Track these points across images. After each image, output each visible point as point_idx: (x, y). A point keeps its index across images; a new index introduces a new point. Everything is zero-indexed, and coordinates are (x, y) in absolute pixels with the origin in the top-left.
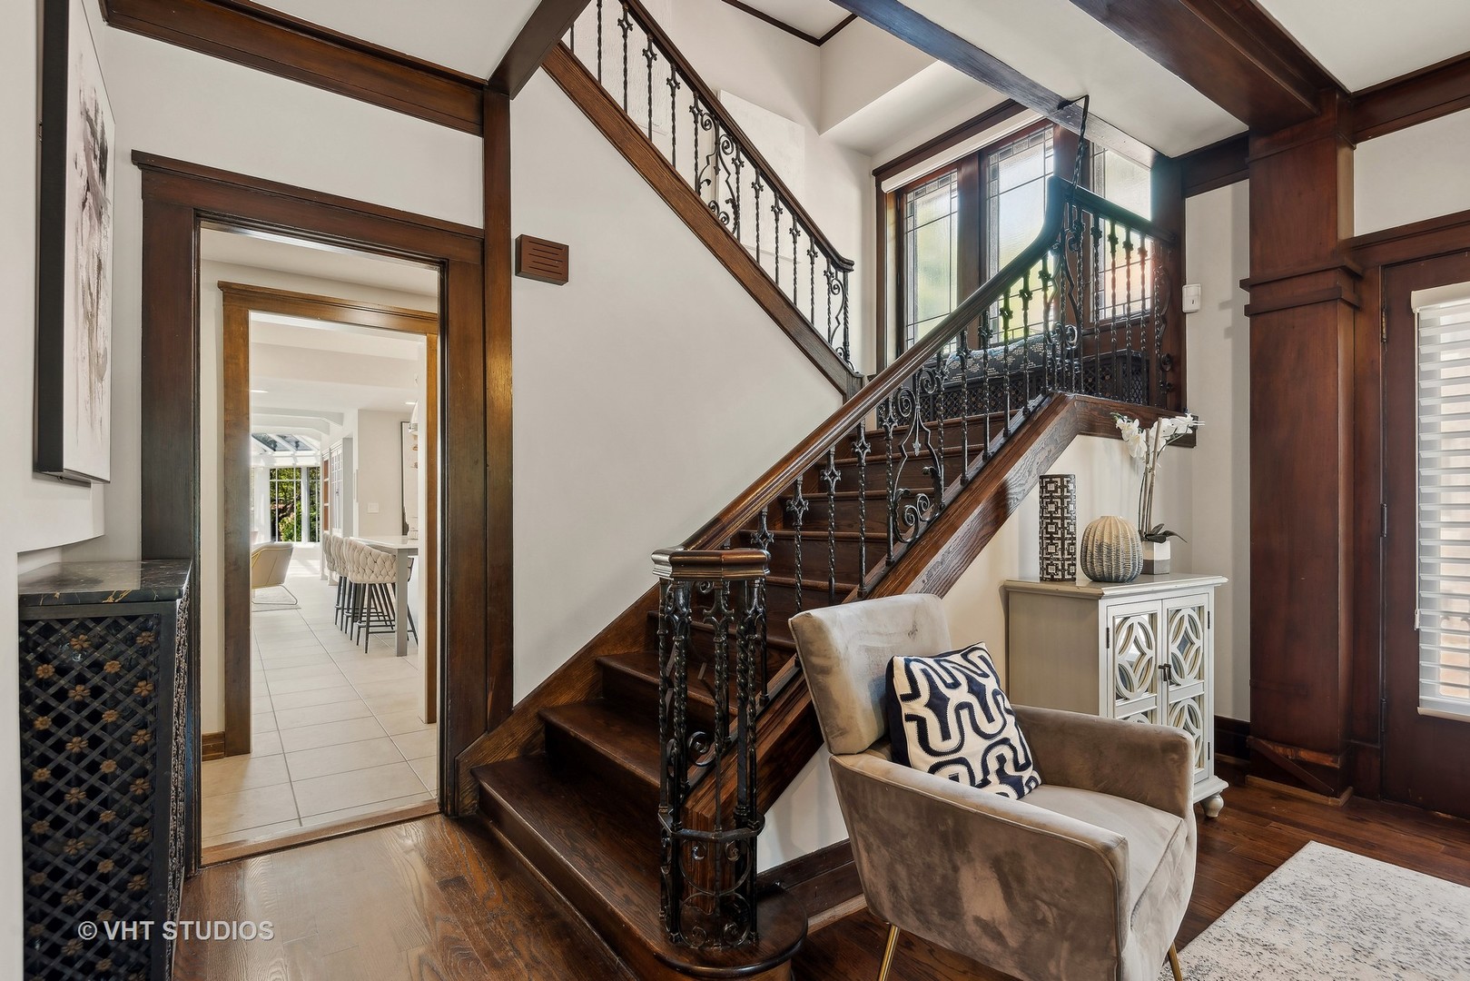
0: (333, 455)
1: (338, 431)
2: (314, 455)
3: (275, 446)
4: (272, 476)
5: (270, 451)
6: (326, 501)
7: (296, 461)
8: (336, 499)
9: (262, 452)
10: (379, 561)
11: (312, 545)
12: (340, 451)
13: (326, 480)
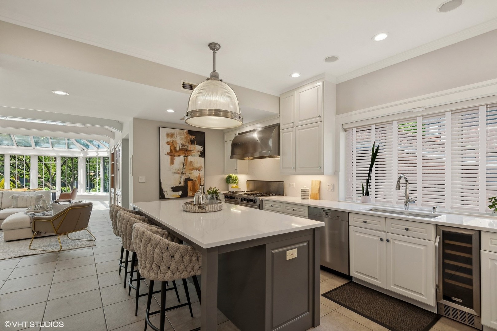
0: (117, 149)
1: (120, 135)
2: (107, 151)
3: (88, 147)
4: (87, 161)
5: (86, 149)
6: (112, 173)
7: (98, 154)
8: (118, 172)
9: (82, 149)
10: (177, 256)
11: (105, 194)
12: (121, 147)
13: (112, 163)
